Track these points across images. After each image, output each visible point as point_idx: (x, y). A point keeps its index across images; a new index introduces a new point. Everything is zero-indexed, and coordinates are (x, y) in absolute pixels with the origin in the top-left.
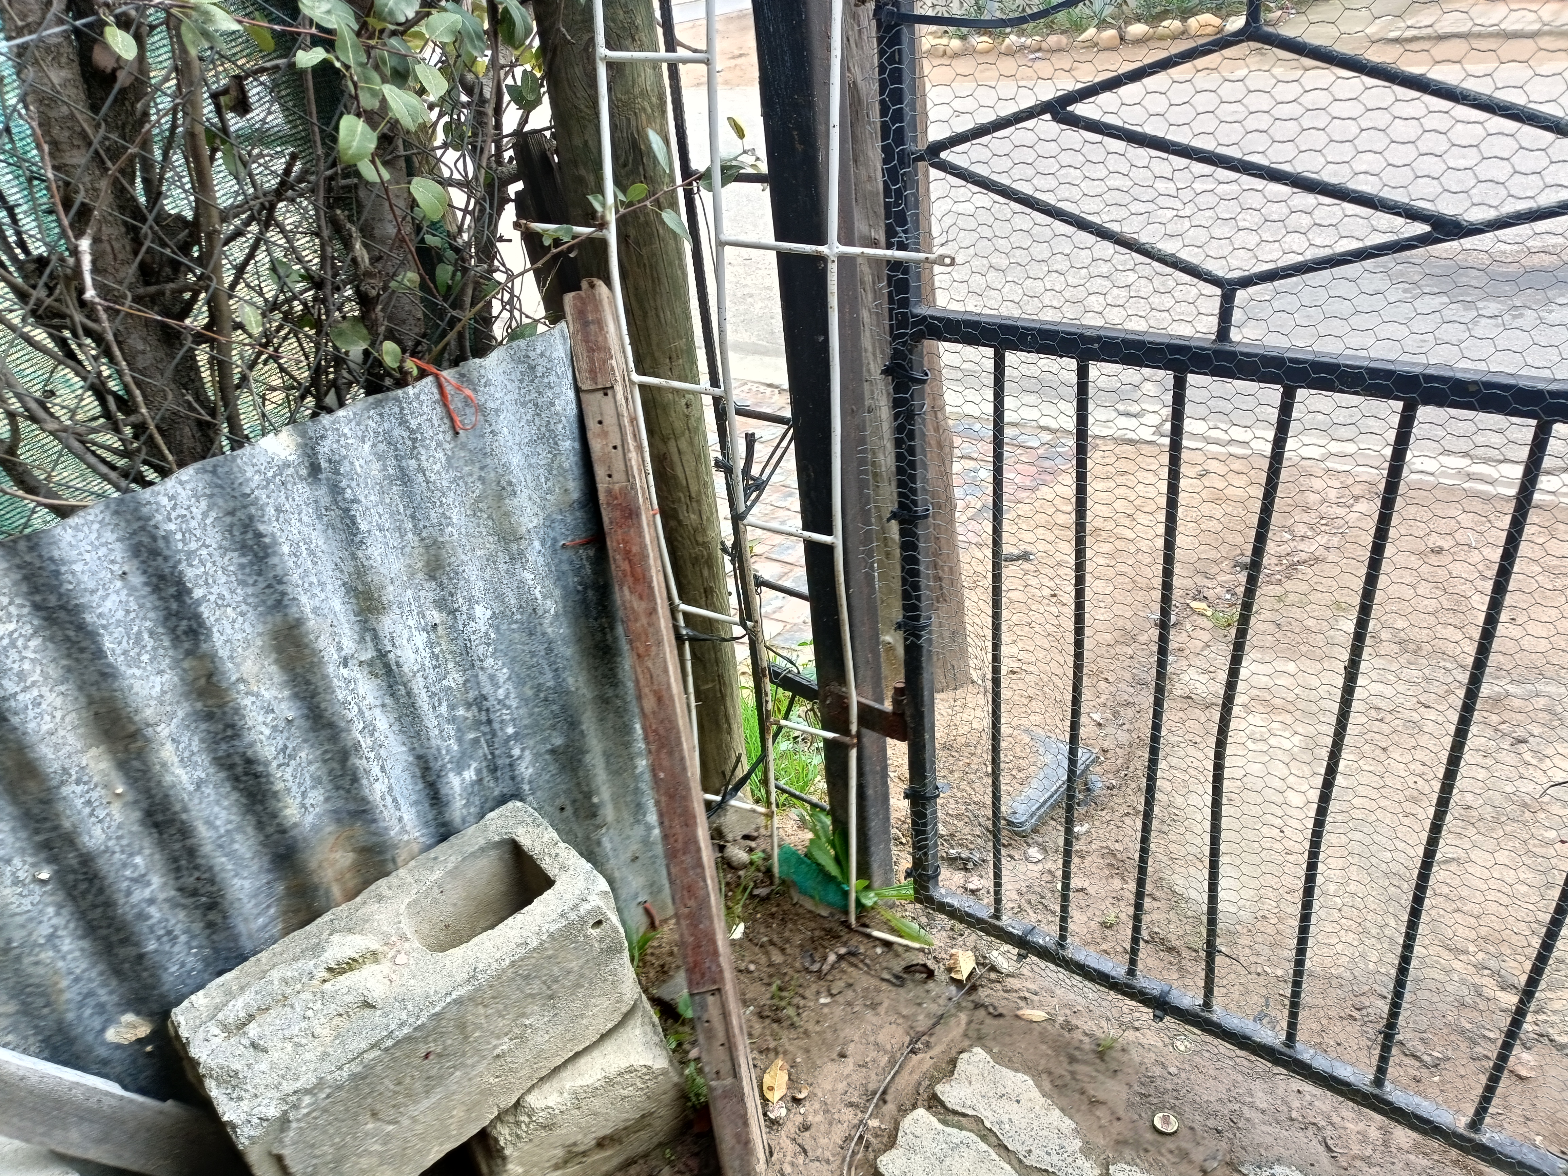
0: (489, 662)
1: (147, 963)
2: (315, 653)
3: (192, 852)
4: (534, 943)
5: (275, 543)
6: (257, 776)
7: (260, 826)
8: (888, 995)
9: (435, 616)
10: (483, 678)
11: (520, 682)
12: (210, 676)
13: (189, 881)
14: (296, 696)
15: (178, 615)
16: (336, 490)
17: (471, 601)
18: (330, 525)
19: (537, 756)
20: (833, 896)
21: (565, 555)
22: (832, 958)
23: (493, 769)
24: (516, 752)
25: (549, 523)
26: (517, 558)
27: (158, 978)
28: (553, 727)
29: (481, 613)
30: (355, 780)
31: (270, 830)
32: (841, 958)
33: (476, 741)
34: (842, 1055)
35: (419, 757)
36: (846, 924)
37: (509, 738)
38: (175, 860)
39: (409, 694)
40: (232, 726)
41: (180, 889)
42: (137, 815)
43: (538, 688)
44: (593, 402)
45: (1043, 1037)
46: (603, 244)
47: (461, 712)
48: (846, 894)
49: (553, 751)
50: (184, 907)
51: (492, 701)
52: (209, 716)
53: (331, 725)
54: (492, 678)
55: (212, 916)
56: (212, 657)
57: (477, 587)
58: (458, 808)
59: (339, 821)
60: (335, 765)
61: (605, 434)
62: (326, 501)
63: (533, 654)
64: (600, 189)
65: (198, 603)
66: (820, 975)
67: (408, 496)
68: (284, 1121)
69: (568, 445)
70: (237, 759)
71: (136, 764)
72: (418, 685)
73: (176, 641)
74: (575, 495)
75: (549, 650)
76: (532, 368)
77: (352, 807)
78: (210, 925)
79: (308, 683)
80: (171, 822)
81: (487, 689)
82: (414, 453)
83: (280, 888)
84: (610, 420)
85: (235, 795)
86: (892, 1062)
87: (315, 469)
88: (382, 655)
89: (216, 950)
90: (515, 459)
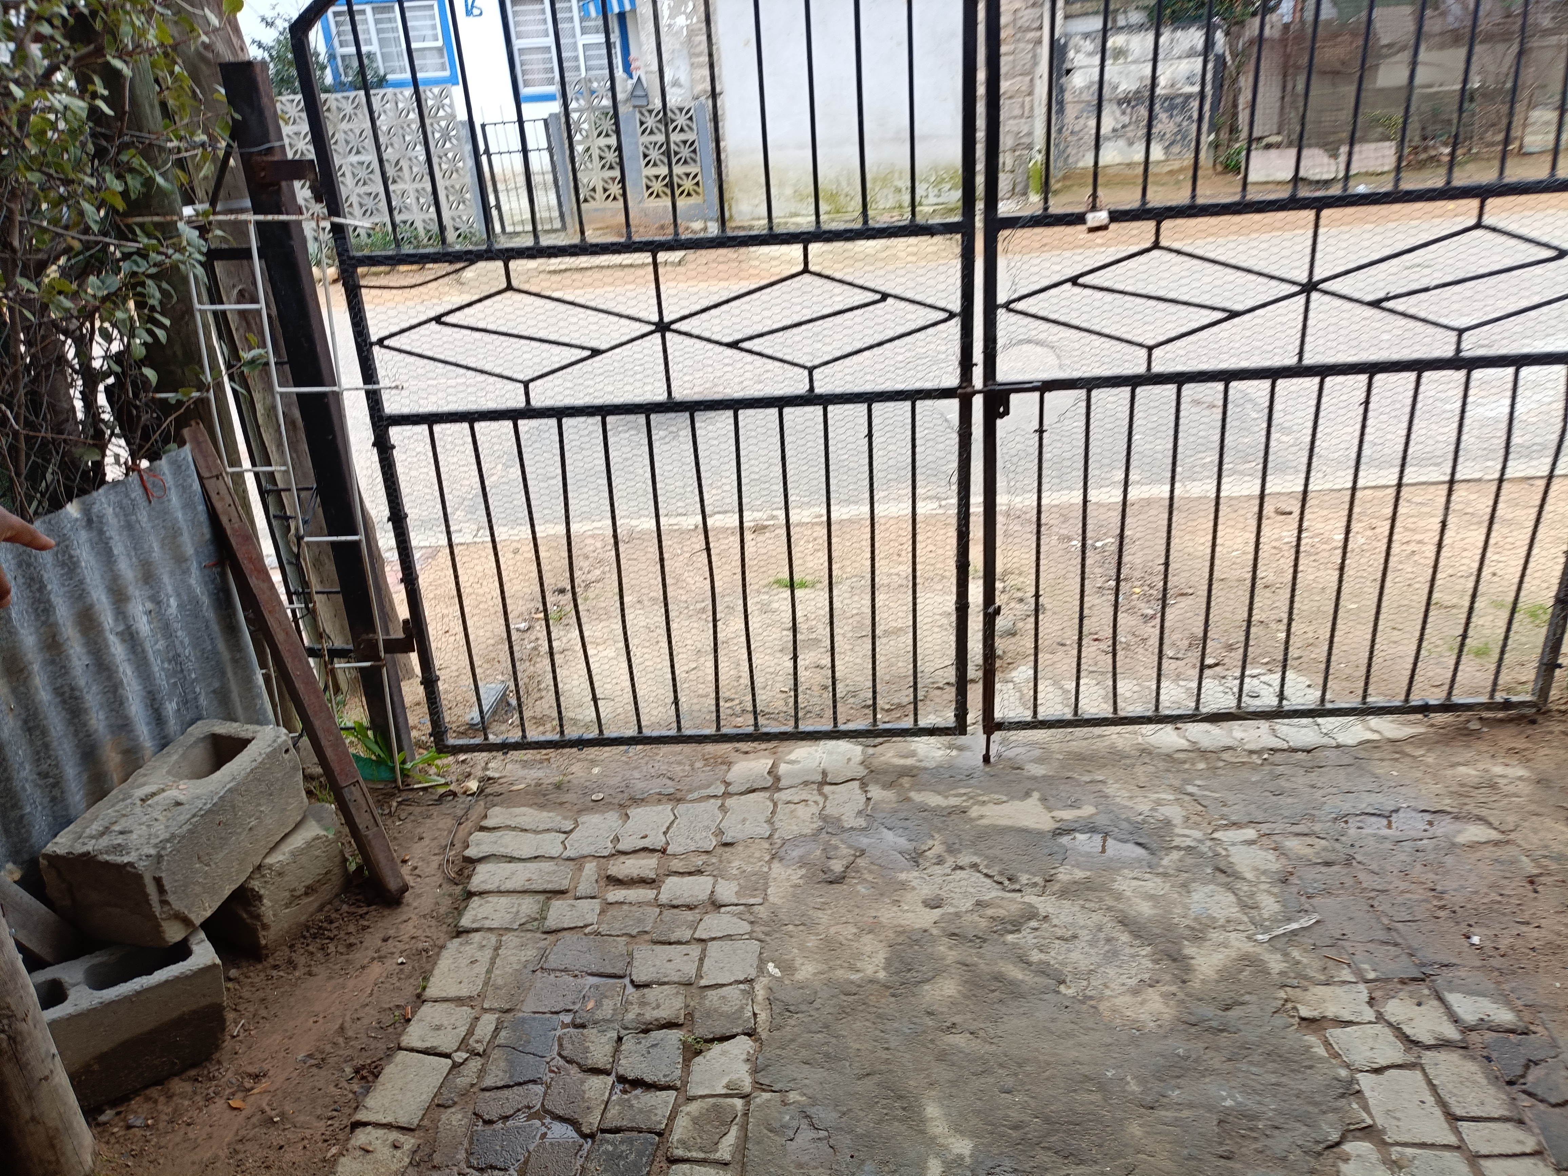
0: (179, 633)
1: (25, 822)
2: (100, 624)
3: (46, 746)
4: (260, 760)
5: (79, 561)
6: (76, 698)
7: (76, 733)
8: (435, 810)
9: (149, 606)
10: (177, 643)
11: (194, 648)
12: (54, 636)
13: (44, 767)
14: (89, 652)
15: (39, 601)
16: (101, 532)
17: (168, 596)
18: (98, 553)
19: (207, 694)
20: (385, 774)
21: (207, 571)
22: (395, 804)
23: (186, 702)
24: (198, 690)
25: (197, 552)
26: (186, 572)
27: (29, 832)
28: (213, 676)
29: (173, 602)
30: (121, 704)
31: (81, 735)
32: (400, 803)
33: (175, 684)
34: (421, 839)
35: (149, 692)
36: (397, 787)
37: (194, 681)
38: (38, 753)
39: (143, 651)
40: (64, 667)
41: (39, 774)
42: (19, 723)
43: (203, 651)
44: (211, 484)
45: (527, 793)
46: (208, 400)
47: (166, 665)
48: (393, 769)
49: (214, 692)
50: (40, 786)
51: (183, 658)
52: (53, 662)
53: (108, 669)
54: (182, 642)
55: (56, 792)
56: (55, 624)
57: (170, 589)
58: (173, 724)
59: (113, 732)
60: (110, 695)
61: (222, 499)
62: (96, 539)
63: (198, 630)
64: (204, 372)
65: (50, 593)
66: (390, 814)
67: (132, 537)
68: (159, 857)
69: (201, 508)
70: (66, 689)
71: (22, 689)
72: (148, 646)
73: (38, 616)
74: (208, 536)
75: (207, 627)
76: (180, 467)
77: (120, 722)
78: (53, 800)
79: (96, 643)
80: (37, 727)
81: (180, 650)
82: (133, 512)
83: (85, 777)
84: (224, 491)
85: (64, 713)
86: (450, 832)
87: (90, 522)
88: (129, 627)
89: (55, 818)
90: (180, 515)
